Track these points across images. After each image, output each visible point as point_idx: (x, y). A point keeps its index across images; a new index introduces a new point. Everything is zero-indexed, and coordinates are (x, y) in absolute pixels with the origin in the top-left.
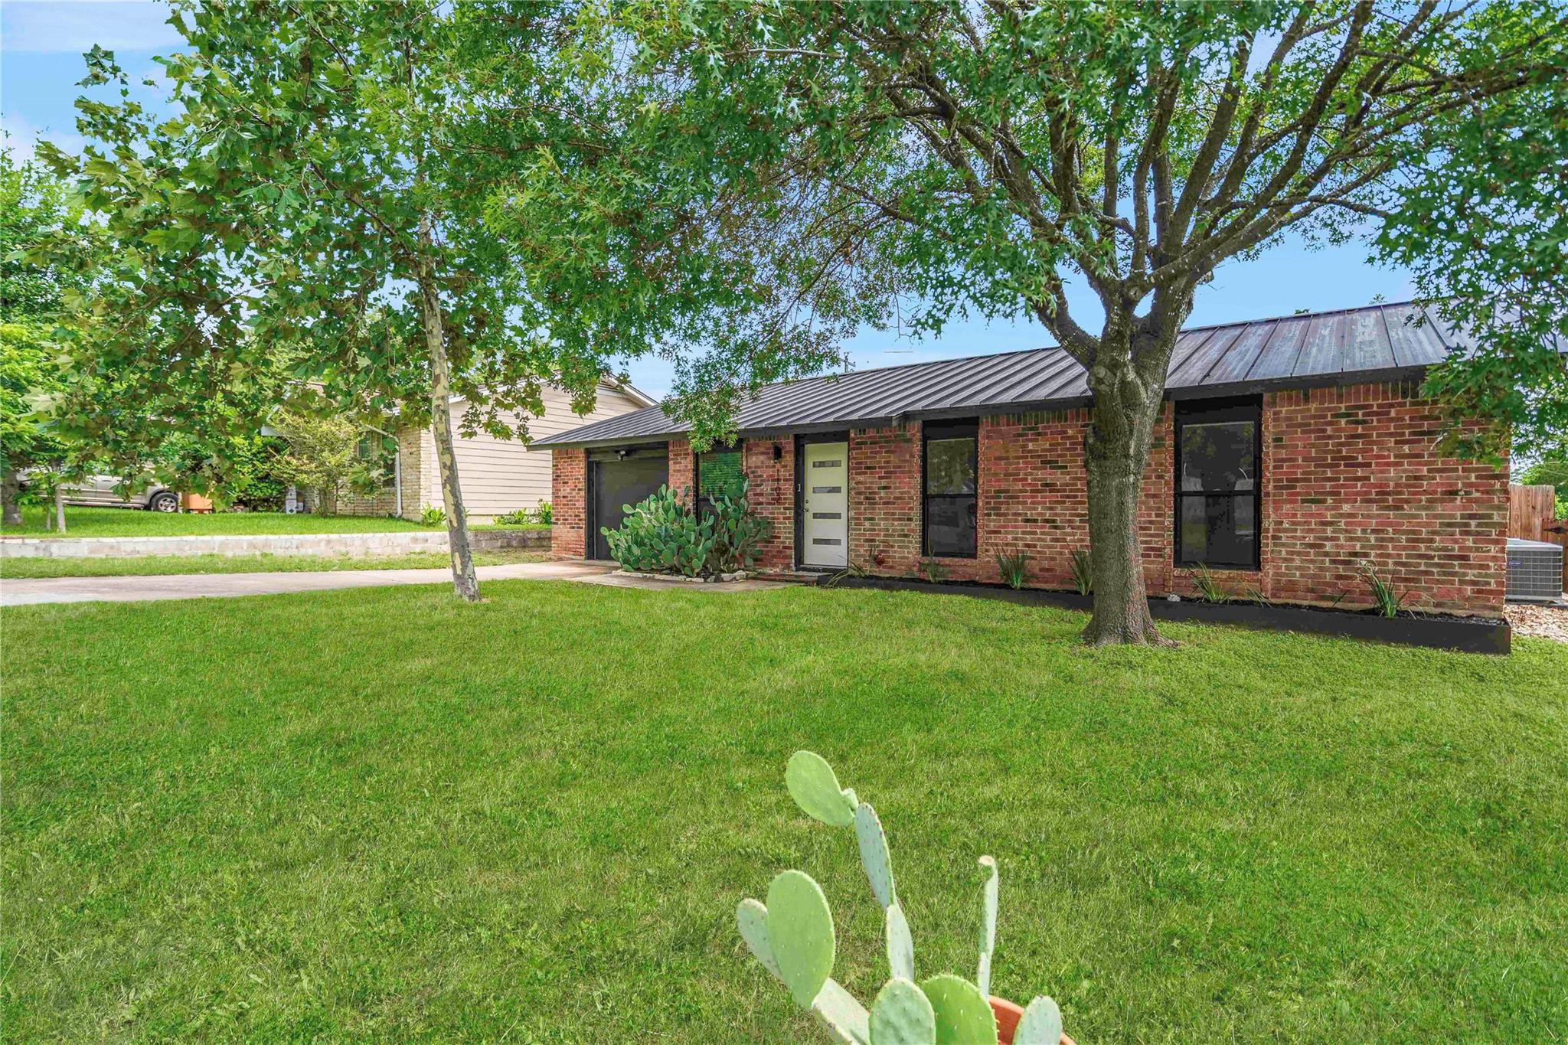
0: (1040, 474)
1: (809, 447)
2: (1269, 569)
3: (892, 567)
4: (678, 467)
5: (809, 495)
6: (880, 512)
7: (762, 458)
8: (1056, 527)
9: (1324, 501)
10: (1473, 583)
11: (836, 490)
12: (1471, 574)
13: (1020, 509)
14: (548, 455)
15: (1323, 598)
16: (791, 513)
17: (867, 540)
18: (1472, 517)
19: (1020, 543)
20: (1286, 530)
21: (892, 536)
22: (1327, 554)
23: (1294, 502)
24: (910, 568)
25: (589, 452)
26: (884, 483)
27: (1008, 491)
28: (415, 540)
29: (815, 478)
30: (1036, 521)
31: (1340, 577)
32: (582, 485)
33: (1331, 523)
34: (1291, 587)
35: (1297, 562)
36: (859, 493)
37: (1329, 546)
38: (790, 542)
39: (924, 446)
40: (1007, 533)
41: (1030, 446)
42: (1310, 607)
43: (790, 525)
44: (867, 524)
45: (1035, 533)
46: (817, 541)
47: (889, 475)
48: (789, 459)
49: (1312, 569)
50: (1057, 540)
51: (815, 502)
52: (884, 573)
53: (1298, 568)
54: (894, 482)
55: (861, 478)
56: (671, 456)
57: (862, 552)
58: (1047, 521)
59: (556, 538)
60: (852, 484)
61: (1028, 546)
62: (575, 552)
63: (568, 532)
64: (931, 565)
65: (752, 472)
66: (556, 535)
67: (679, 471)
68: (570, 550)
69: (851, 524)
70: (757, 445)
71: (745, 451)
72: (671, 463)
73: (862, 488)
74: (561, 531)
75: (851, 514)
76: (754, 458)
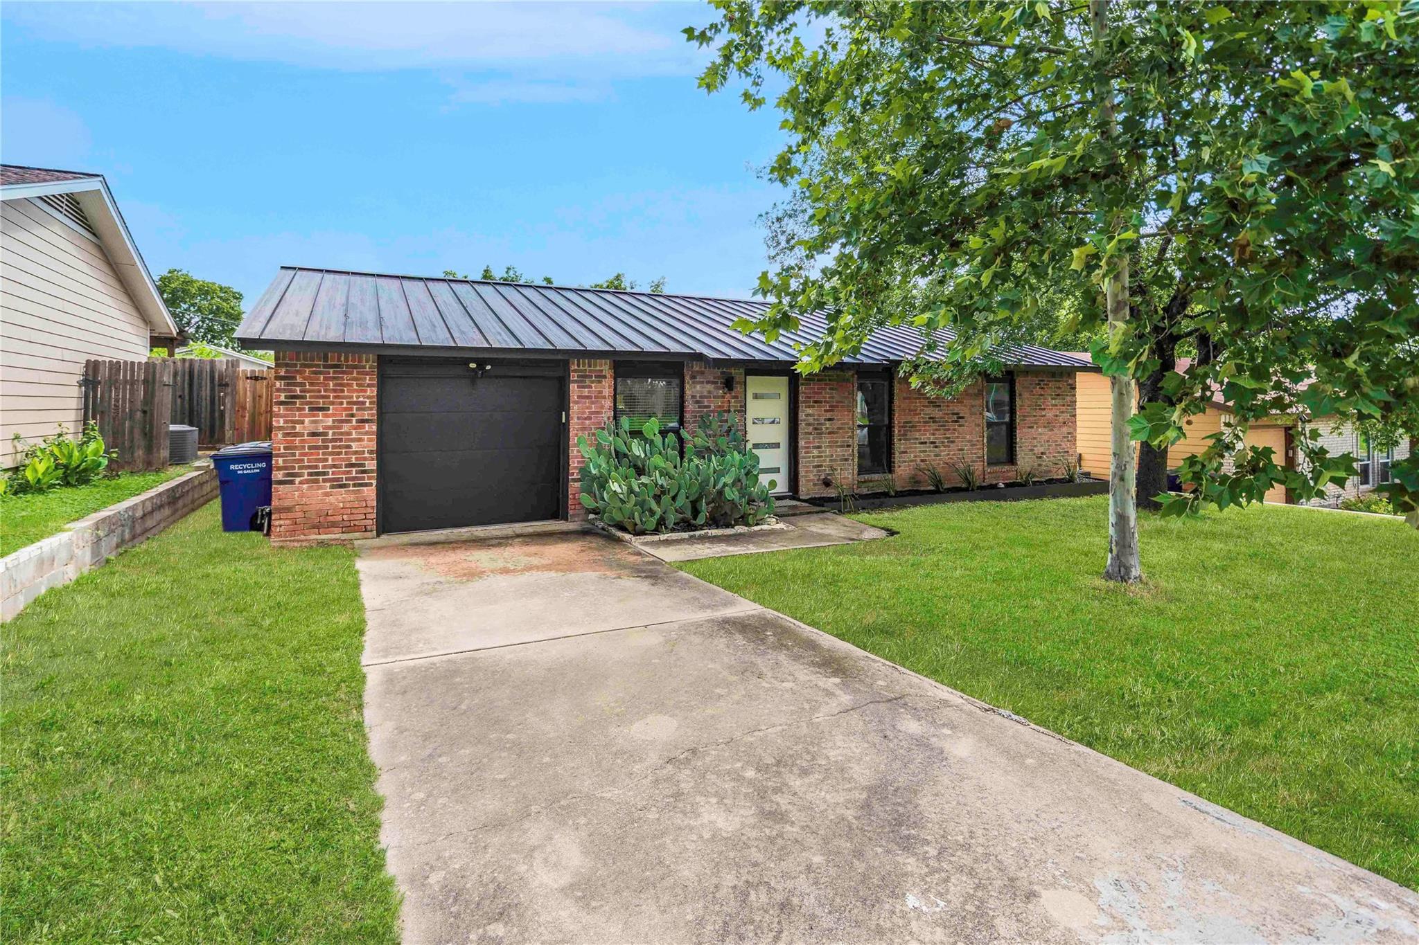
2: (1019, 464)
4: (586, 392)
5: (750, 425)
6: (826, 440)
7: (710, 387)
8: (936, 447)
9: (1033, 427)
11: (776, 421)
13: (917, 435)
15: (1035, 477)
17: (815, 467)
19: (918, 459)
20: (1023, 443)
21: (836, 460)
22: (1035, 454)
23: (1025, 427)
24: (850, 486)
25: (382, 361)
26: (828, 415)
27: (910, 422)
29: (755, 409)
30: (926, 443)
31: (1038, 465)
33: (1035, 438)
34: (1026, 472)
35: (1027, 459)
36: (809, 425)
37: (1035, 450)
39: (857, 386)
40: (911, 452)
44: (815, 452)
45: (925, 451)
47: (832, 408)
48: (740, 390)
50: (937, 455)
51: (756, 433)
52: (831, 493)
53: (1027, 462)
54: (834, 415)
55: (810, 411)
56: (574, 377)
57: (812, 477)
58: (932, 443)
59: (288, 509)
60: (802, 416)
61: (922, 461)
62: (349, 528)
63: (327, 495)
64: (865, 482)
65: (697, 402)
66: (287, 503)
67: (587, 397)
68: (334, 525)
69: (802, 453)
70: (702, 373)
71: (687, 378)
72: (573, 387)
73: (811, 419)
74: (301, 496)
75: (802, 443)
76: (698, 387)
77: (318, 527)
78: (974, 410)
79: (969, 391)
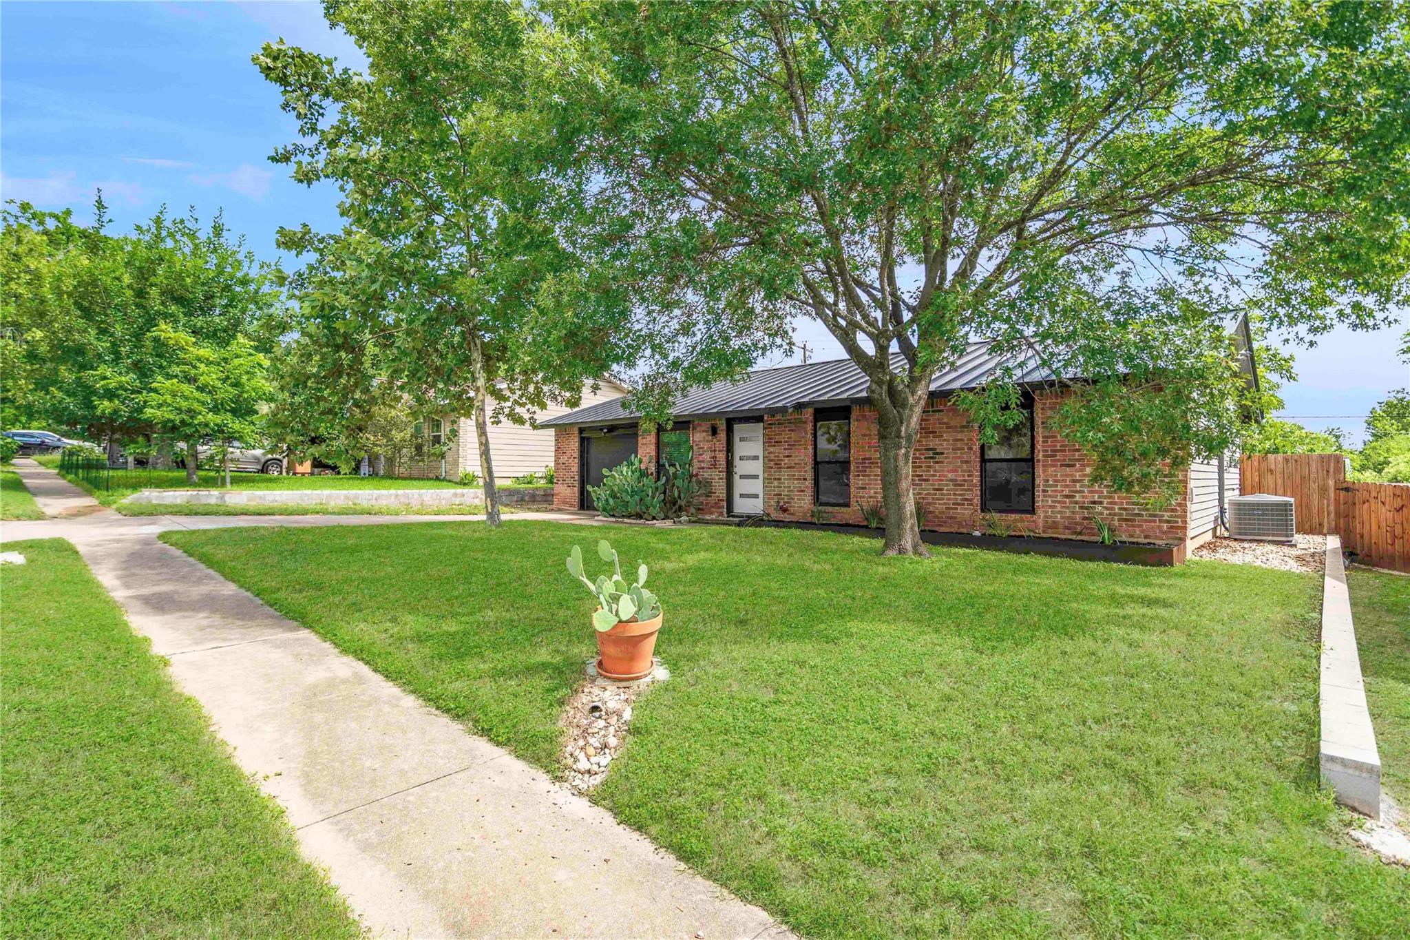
1: (737, 427)
2: (1040, 513)
3: (792, 514)
4: (644, 441)
5: (737, 462)
7: (703, 434)
9: (1074, 466)
10: (1168, 522)
11: (756, 458)
12: (1166, 516)
14: (552, 432)
16: (724, 475)
17: (776, 495)
19: (879, 496)
20: (1051, 486)
21: (793, 491)
22: (1076, 503)
23: (1055, 466)
24: (805, 514)
25: (581, 430)
26: (787, 453)
27: (870, 459)
28: (455, 495)
29: (741, 449)
31: (1085, 518)
32: (576, 455)
33: (1079, 481)
34: (1055, 525)
35: (1058, 508)
36: (771, 460)
37: (1078, 497)
38: (723, 496)
39: (815, 426)
40: (870, 489)
42: (1066, 539)
43: (723, 483)
44: (776, 483)
46: (742, 496)
47: (791, 447)
48: (722, 435)
49: (1068, 513)
51: (741, 467)
52: (787, 517)
53: (1060, 512)
54: (794, 453)
55: (772, 449)
56: (640, 433)
57: (773, 503)
59: (557, 494)
60: (765, 454)
62: (571, 505)
63: (566, 490)
64: (819, 512)
65: (697, 445)
67: (645, 444)
68: (567, 503)
69: (765, 483)
70: (700, 425)
71: (691, 429)
72: (640, 439)
73: (772, 456)
74: (560, 489)
75: (765, 475)
76: (698, 435)
77: (564, 503)
78: (959, 444)
79: (952, 423)
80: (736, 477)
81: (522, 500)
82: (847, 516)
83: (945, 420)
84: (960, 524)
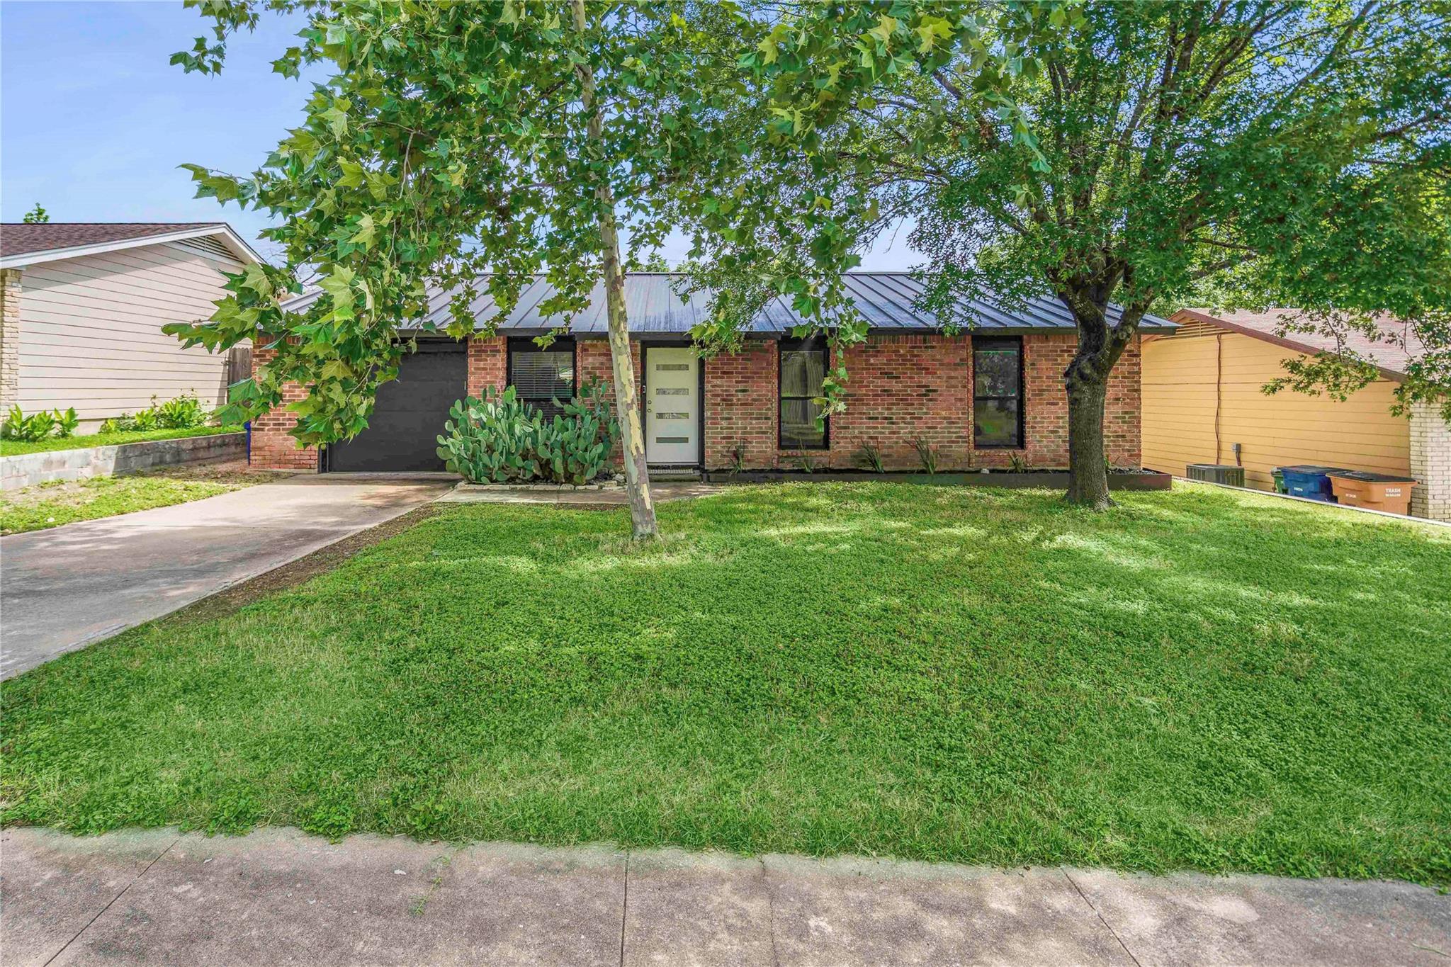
0: (879, 382)
1: (654, 351)
2: (1030, 448)
3: (749, 461)
4: (482, 364)
5: (652, 396)
6: (737, 412)
8: (893, 423)
11: (684, 391)
12: (1127, 446)
13: (865, 409)
15: (1059, 464)
17: (723, 438)
18: (1126, 413)
19: (865, 436)
20: (1038, 422)
21: (750, 433)
22: (1059, 438)
23: (1042, 404)
24: (768, 460)
26: (741, 387)
27: (854, 395)
29: (659, 379)
30: (877, 418)
33: (1062, 418)
34: (1043, 459)
35: (1045, 443)
36: (717, 395)
37: (1061, 433)
39: (780, 356)
40: (854, 428)
41: (872, 361)
42: (1055, 471)
44: (724, 423)
45: (876, 428)
46: (660, 440)
47: (746, 379)
49: (1053, 447)
50: (894, 433)
51: (659, 403)
52: (743, 466)
53: (1045, 446)
54: (749, 386)
55: (718, 382)
56: (470, 350)
57: (720, 448)
58: (886, 418)
59: (260, 449)
60: (708, 387)
61: (871, 438)
62: (300, 465)
63: (285, 440)
64: (788, 457)
65: (589, 373)
66: (259, 444)
67: (484, 369)
68: (287, 462)
69: (708, 423)
70: (595, 346)
71: (578, 351)
72: (471, 360)
73: (719, 390)
74: (269, 439)
75: (708, 414)
76: (590, 359)
77: (279, 463)
78: (953, 382)
79: (946, 361)
80: (651, 417)
81: (162, 462)
82: (825, 460)
83: (939, 357)
84: (955, 462)
